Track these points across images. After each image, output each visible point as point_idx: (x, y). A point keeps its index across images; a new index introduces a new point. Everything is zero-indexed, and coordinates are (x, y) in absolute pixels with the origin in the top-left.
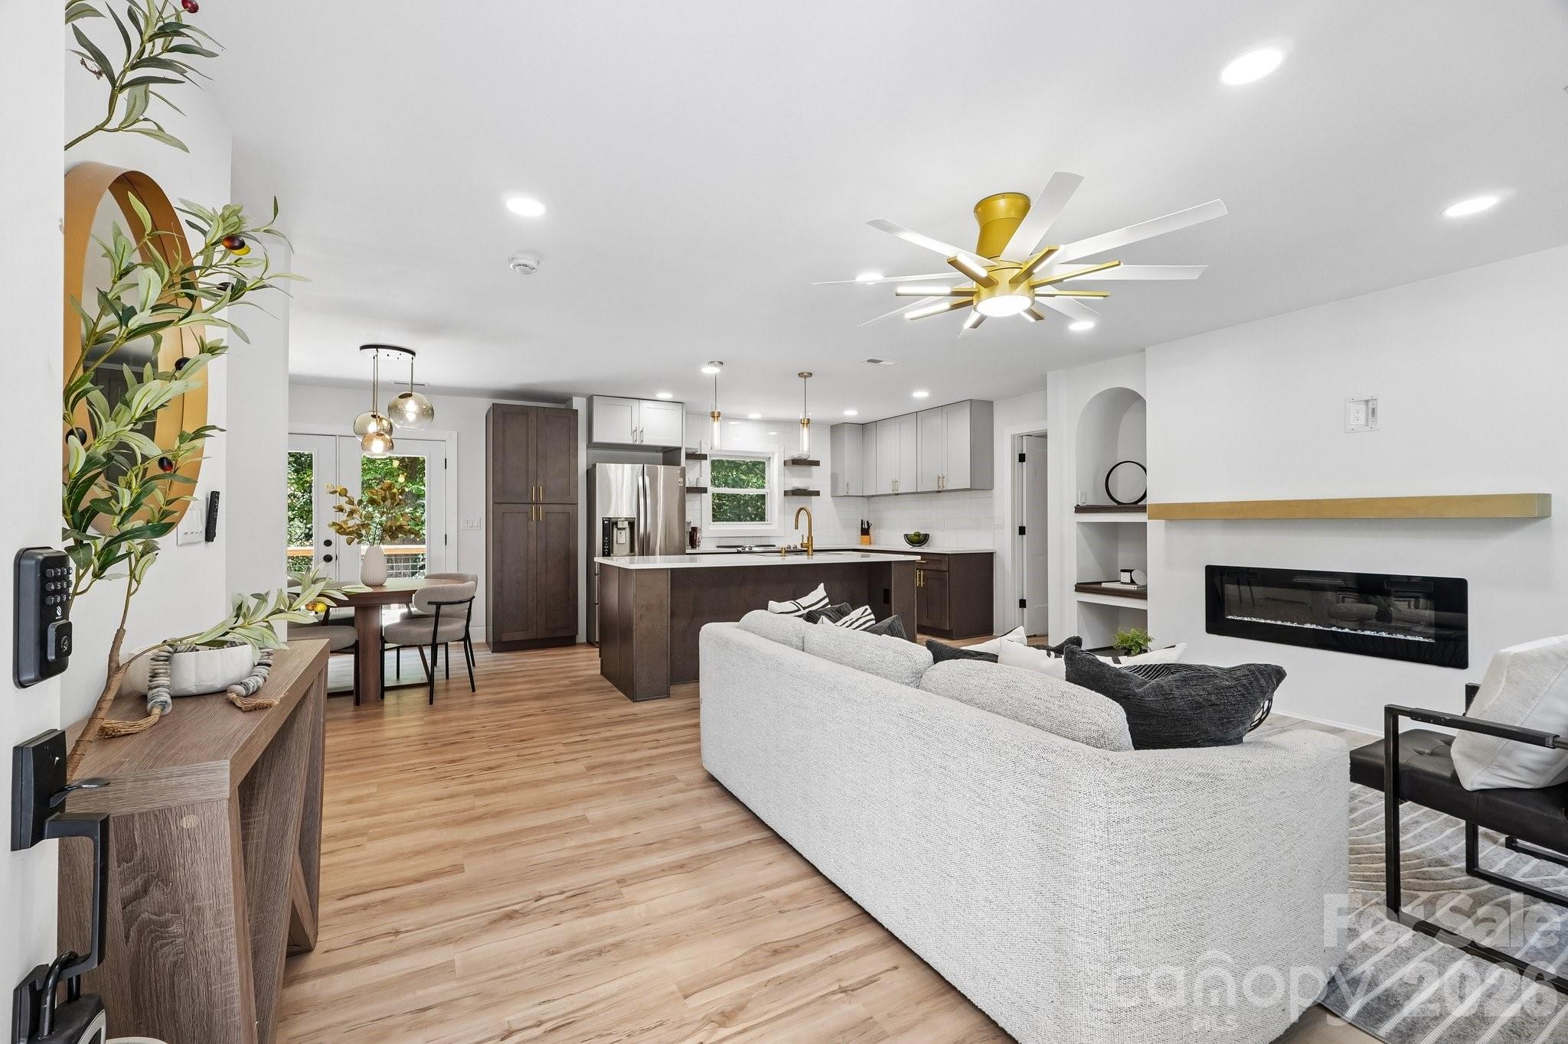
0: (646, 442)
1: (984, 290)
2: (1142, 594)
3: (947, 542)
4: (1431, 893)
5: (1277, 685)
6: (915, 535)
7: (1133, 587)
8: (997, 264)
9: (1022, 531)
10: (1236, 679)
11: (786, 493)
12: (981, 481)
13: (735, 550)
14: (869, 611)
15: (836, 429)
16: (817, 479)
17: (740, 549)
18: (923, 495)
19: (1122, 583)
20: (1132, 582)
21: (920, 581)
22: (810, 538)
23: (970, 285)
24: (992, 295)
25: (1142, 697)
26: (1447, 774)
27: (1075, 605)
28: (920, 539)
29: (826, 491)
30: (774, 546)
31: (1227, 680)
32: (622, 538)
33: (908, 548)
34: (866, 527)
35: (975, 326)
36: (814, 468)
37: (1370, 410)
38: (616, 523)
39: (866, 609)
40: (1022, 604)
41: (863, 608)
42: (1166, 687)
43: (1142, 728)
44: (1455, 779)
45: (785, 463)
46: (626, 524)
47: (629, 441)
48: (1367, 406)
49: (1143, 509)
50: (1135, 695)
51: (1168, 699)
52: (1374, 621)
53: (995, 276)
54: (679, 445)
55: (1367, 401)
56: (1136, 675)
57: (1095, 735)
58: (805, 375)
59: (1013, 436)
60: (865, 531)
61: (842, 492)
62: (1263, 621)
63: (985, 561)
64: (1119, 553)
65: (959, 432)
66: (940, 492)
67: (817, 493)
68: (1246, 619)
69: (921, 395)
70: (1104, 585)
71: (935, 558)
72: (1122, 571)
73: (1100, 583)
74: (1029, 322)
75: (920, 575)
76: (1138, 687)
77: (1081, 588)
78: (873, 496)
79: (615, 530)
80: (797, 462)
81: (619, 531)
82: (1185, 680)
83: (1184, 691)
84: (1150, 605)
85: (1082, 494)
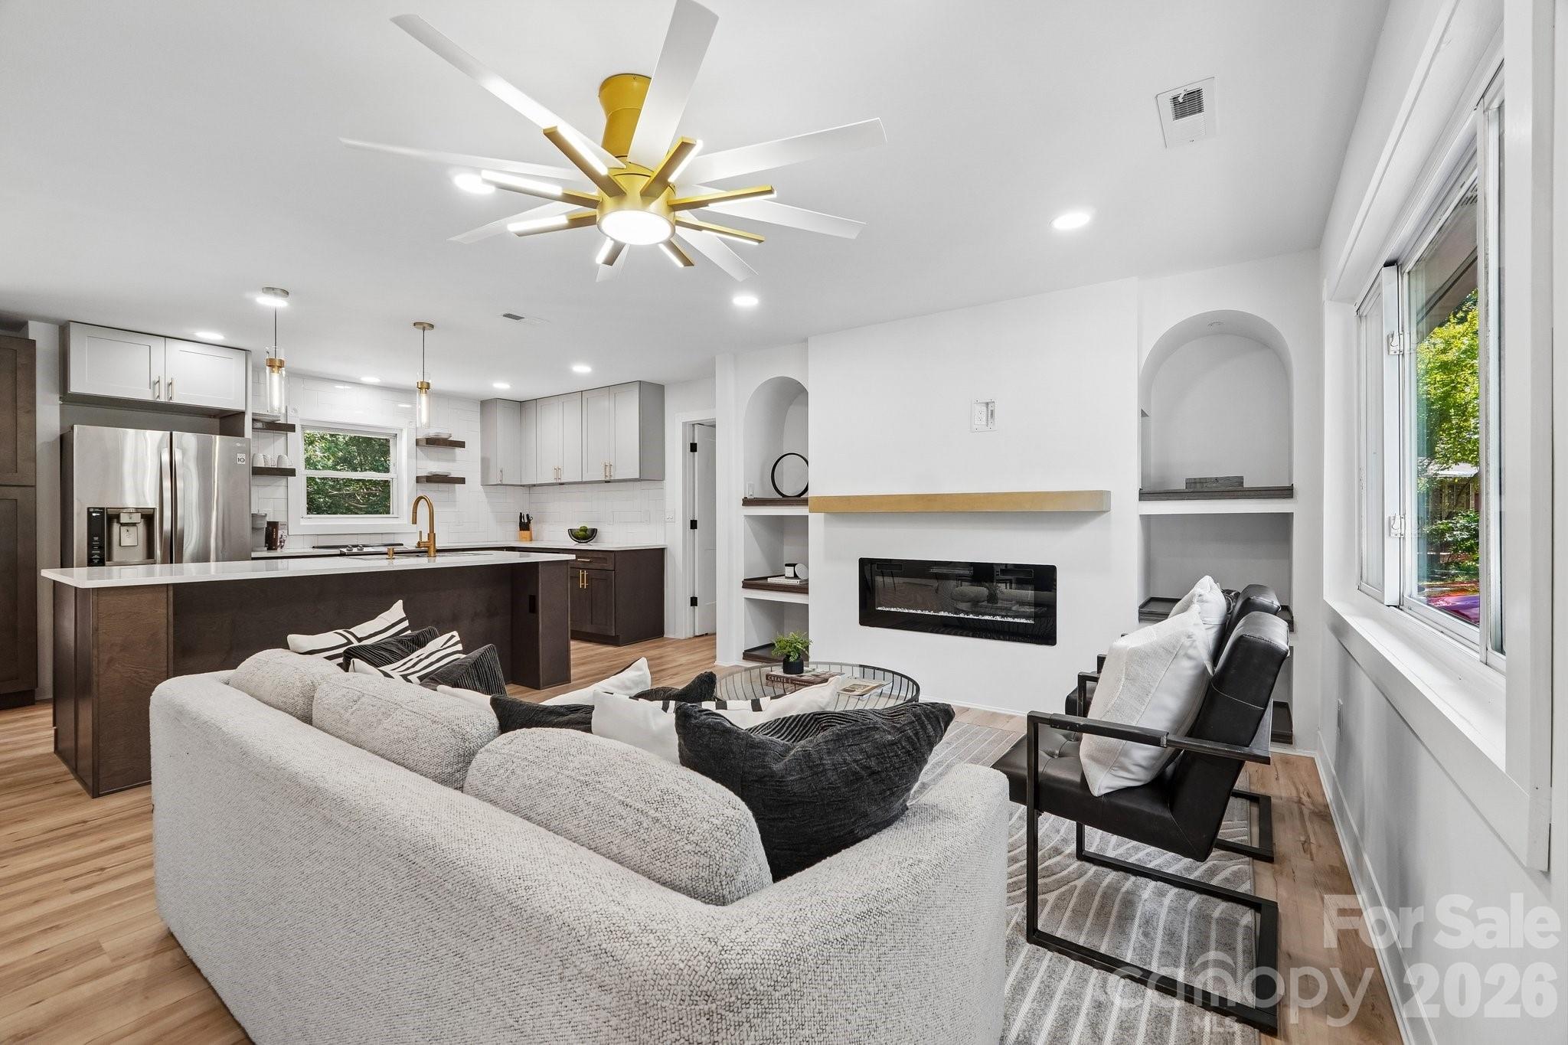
0: (177, 400)
1: (609, 201)
2: (803, 589)
3: (614, 538)
4: (1056, 893)
5: (946, 730)
6: (581, 530)
7: (795, 582)
8: (625, 167)
9: (694, 525)
10: (901, 730)
11: (418, 480)
12: (651, 471)
13: (337, 551)
14: (457, 638)
15: (487, 405)
16: (463, 463)
17: (345, 550)
18: (590, 485)
19: (787, 578)
20: (796, 576)
21: (583, 582)
22: (432, 535)
23: (594, 192)
24: (619, 207)
25: (783, 777)
26: (1077, 779)
27: (742, 603)
28: (588, 535)
29: (474, 478)
30: (402, 545)
31: (890, 733)
32: (128, 538)
33: (572, 544)
34: (526, 521)
35: (610, 261)
36: (458, 450)
37: (990, 411)
38: (118, 517)
39: (453, 636)
40: (694, 602)
41: (448, 635)
42: (815, 755)
43: (782, 825)
44: (1084, 784)
45: (418, 442)
46: (137, 518)
47: (147, 395)
48: (987, 408)
49: (805, 502)
50: (772, 774)
51: (816, 774)
52: (985, 603)
53: (622, 181)
54: (241, 407)
55: (987, 404)
56: (774, 738)
57: (705, 874)
58: (425, 326)
59: (685, 424)
60: (525, 526)
61: (494, 479)
62: (907, 611)
63: (655, 559)
64: (785, 547)
65: (628, 414)
66: (609, 482)
67: (462, 481)
68: (892, 610)
69: (582, 369)
70: (769, 580)
71: (601, 556)
72: (787, 565)
73: (766, 578)
74: (676, 266)
75: (583, 575)
76: (777, 760)
77: (748, 584)
78: (534, 485)
79: (116, 527)
80: (433, 442)
81: (124, 529)
82: (839, 738)
83: (838, 758)
84: (811, 600)
85: (750, 485)
